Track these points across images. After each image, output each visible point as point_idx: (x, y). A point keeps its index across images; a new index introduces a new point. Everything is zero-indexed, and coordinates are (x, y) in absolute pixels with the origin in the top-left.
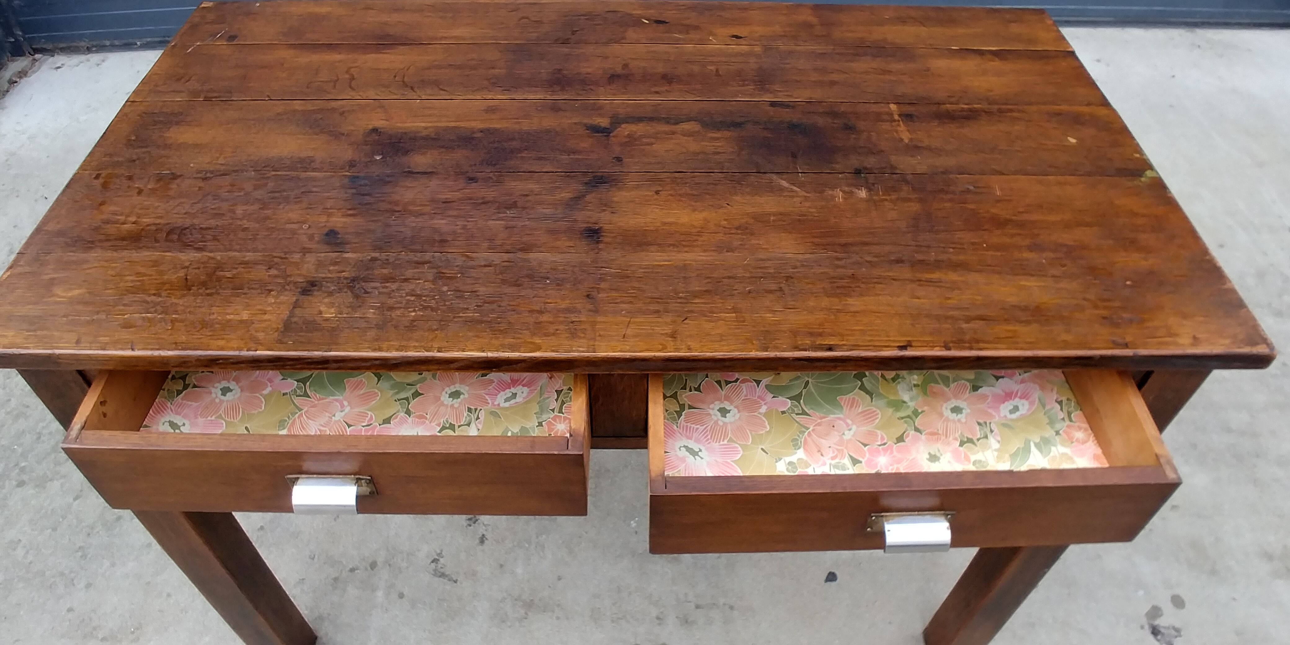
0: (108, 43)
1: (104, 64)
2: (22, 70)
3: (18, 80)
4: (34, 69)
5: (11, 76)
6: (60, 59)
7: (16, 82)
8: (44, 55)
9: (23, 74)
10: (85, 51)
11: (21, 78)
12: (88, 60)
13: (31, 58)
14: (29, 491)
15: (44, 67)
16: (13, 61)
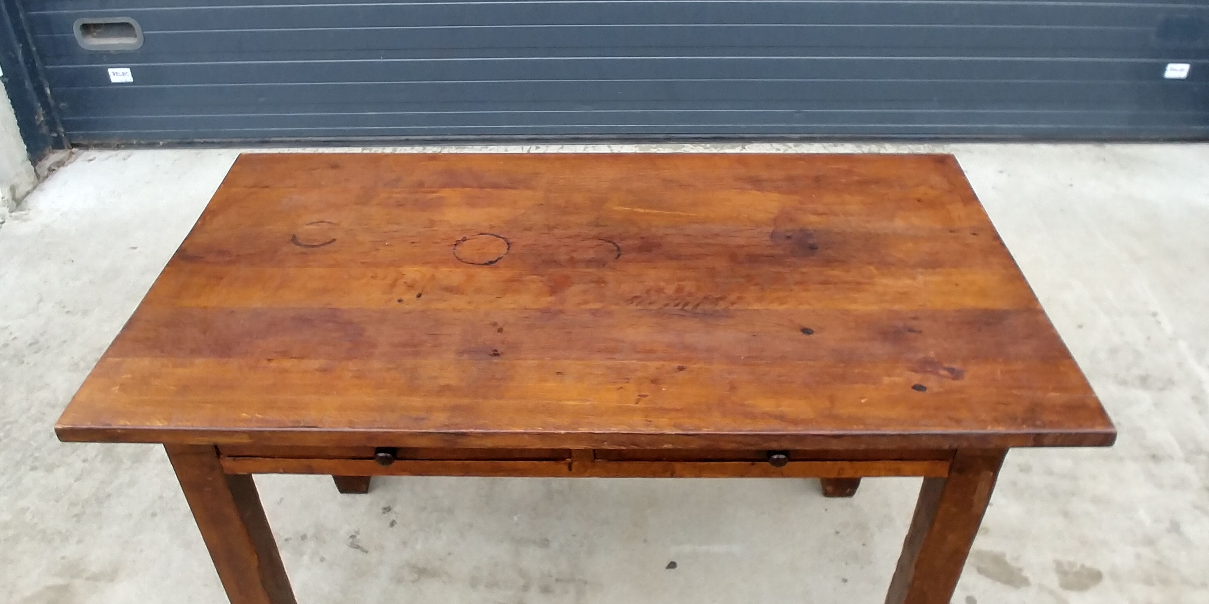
0: (135, 142)
1: (130, 158)
2: (61, 160)
3: (56, 168)
4: (71, 160)
5: (51, 165)
6: (92, 153)
7: (54, 170)
8: (80, 149)
9: (61, 164)
10: (115, 148)
11: (59, 167)
12: (116, 155)
13: (69, 151)
14: (40, 474)
15: (79, 159)
16: (54, 153)
